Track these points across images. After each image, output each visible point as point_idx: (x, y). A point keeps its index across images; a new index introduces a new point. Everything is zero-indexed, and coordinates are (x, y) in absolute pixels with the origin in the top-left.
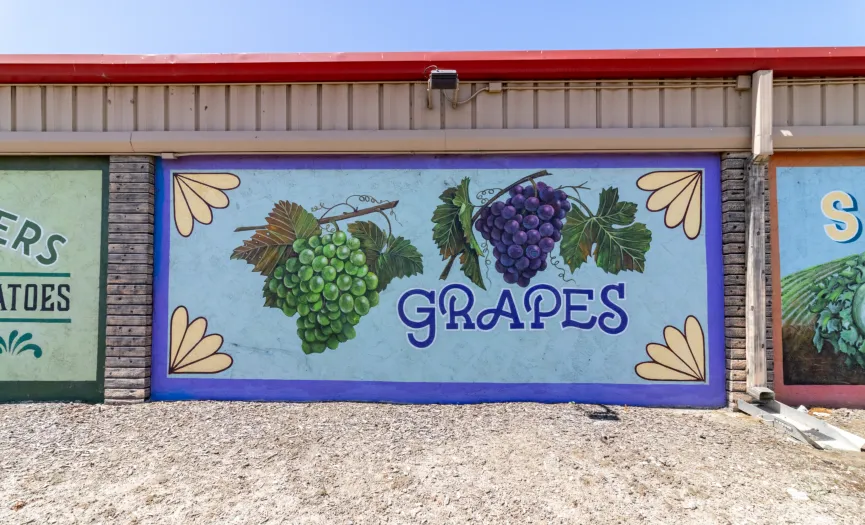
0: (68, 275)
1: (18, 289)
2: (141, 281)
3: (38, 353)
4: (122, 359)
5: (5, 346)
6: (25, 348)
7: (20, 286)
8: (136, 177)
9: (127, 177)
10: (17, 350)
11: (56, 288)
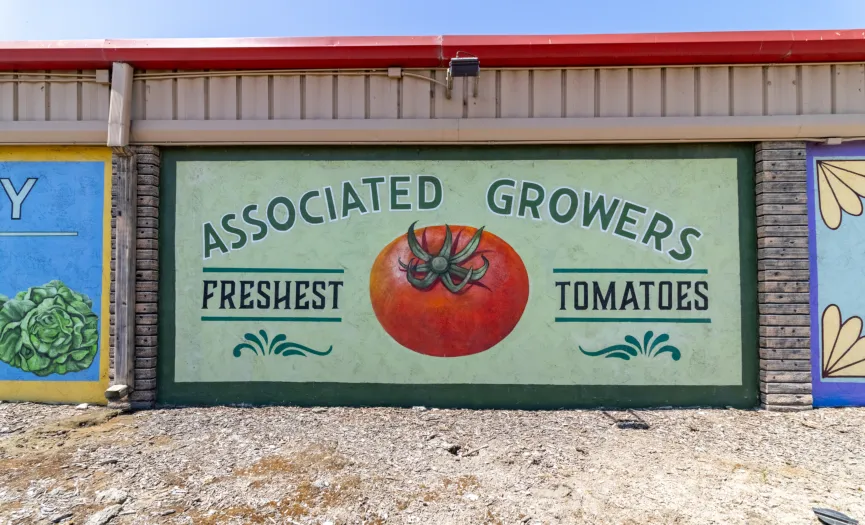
0: (705, 271)
1: (651, 286)
2: (804, 277)
3: (676, 355)
4: (786, 362)
5: (640, 348)
6: (662, 350)
7: (653, 283)
8: (793, 166)
9: (783, 164)
10: (653, 352)
11: (693, 285)
